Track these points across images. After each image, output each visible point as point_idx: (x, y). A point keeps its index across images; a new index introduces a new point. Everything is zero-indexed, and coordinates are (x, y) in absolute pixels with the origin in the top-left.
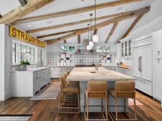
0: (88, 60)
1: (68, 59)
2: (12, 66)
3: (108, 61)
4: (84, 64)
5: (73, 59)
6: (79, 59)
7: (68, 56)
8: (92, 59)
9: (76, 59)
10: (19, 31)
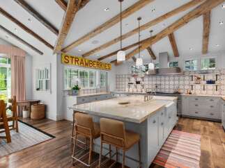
0: (169, 85)
1: (138, 83)
2: (64, 91)
3: (210, 86)
4: (163, 91)
5: (147, 83)
6: (154, 83)
7: (139, 79)
8: (177, 82)
9: (150, 83)
10: (72, 57)
